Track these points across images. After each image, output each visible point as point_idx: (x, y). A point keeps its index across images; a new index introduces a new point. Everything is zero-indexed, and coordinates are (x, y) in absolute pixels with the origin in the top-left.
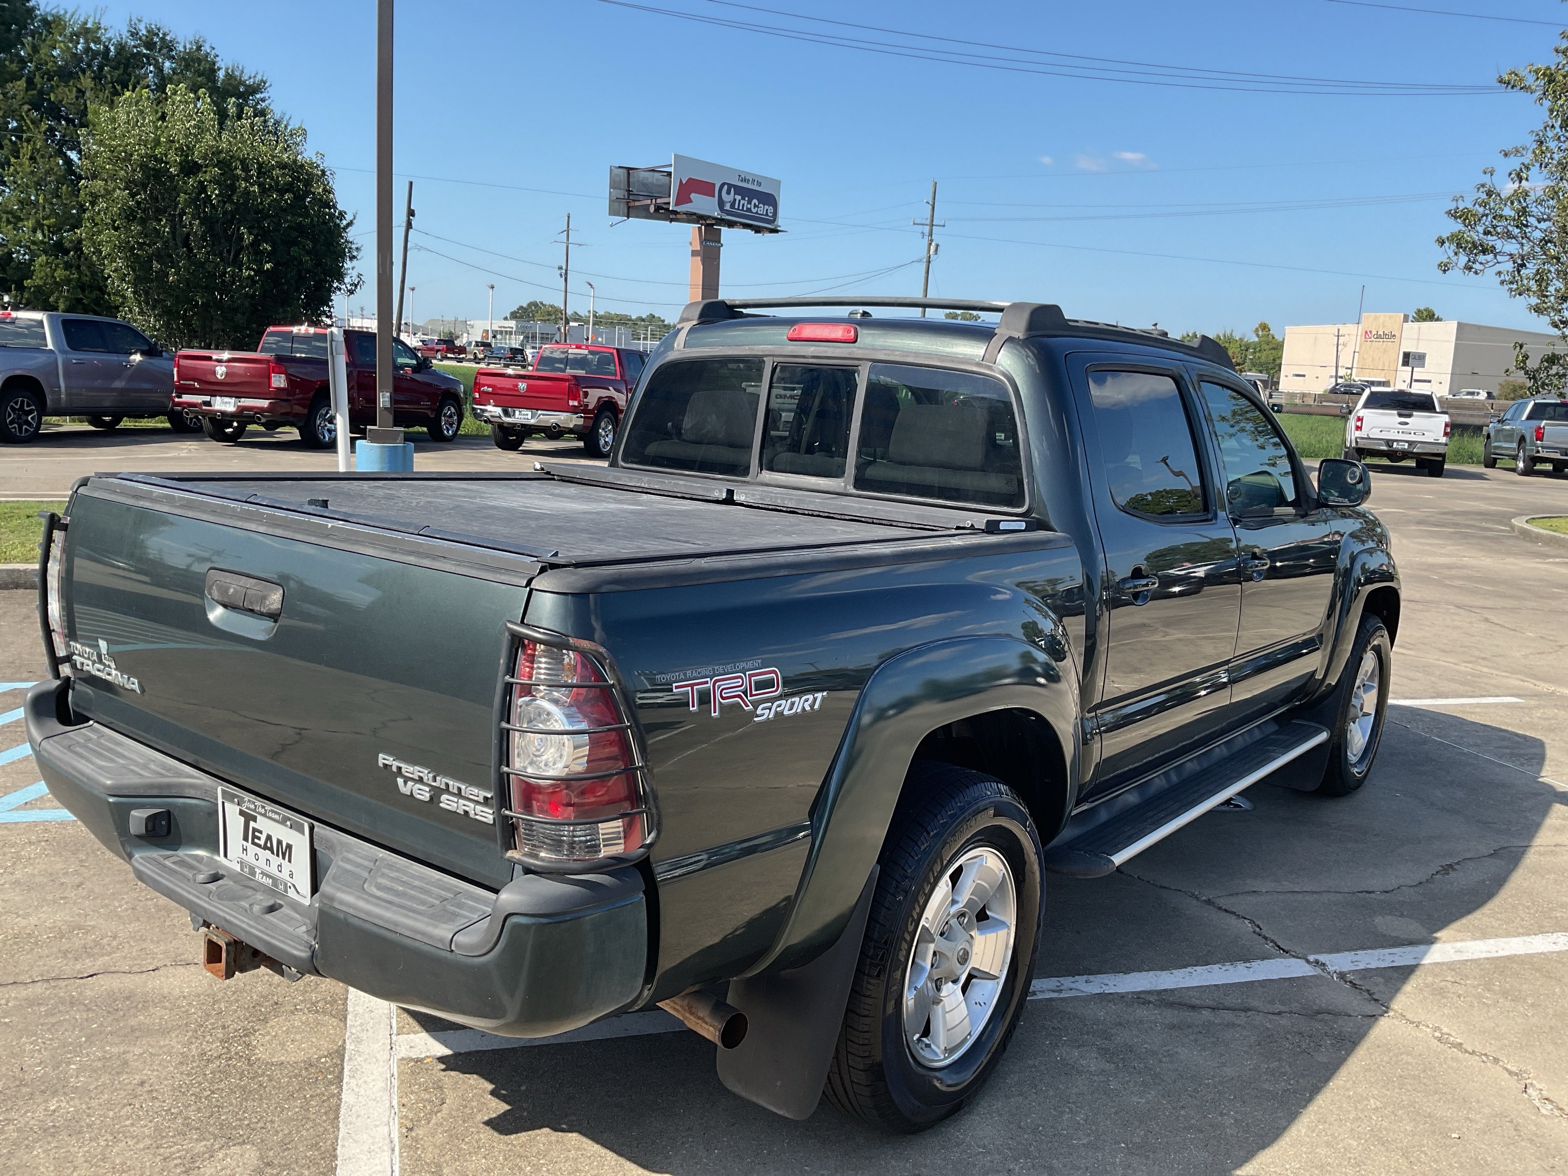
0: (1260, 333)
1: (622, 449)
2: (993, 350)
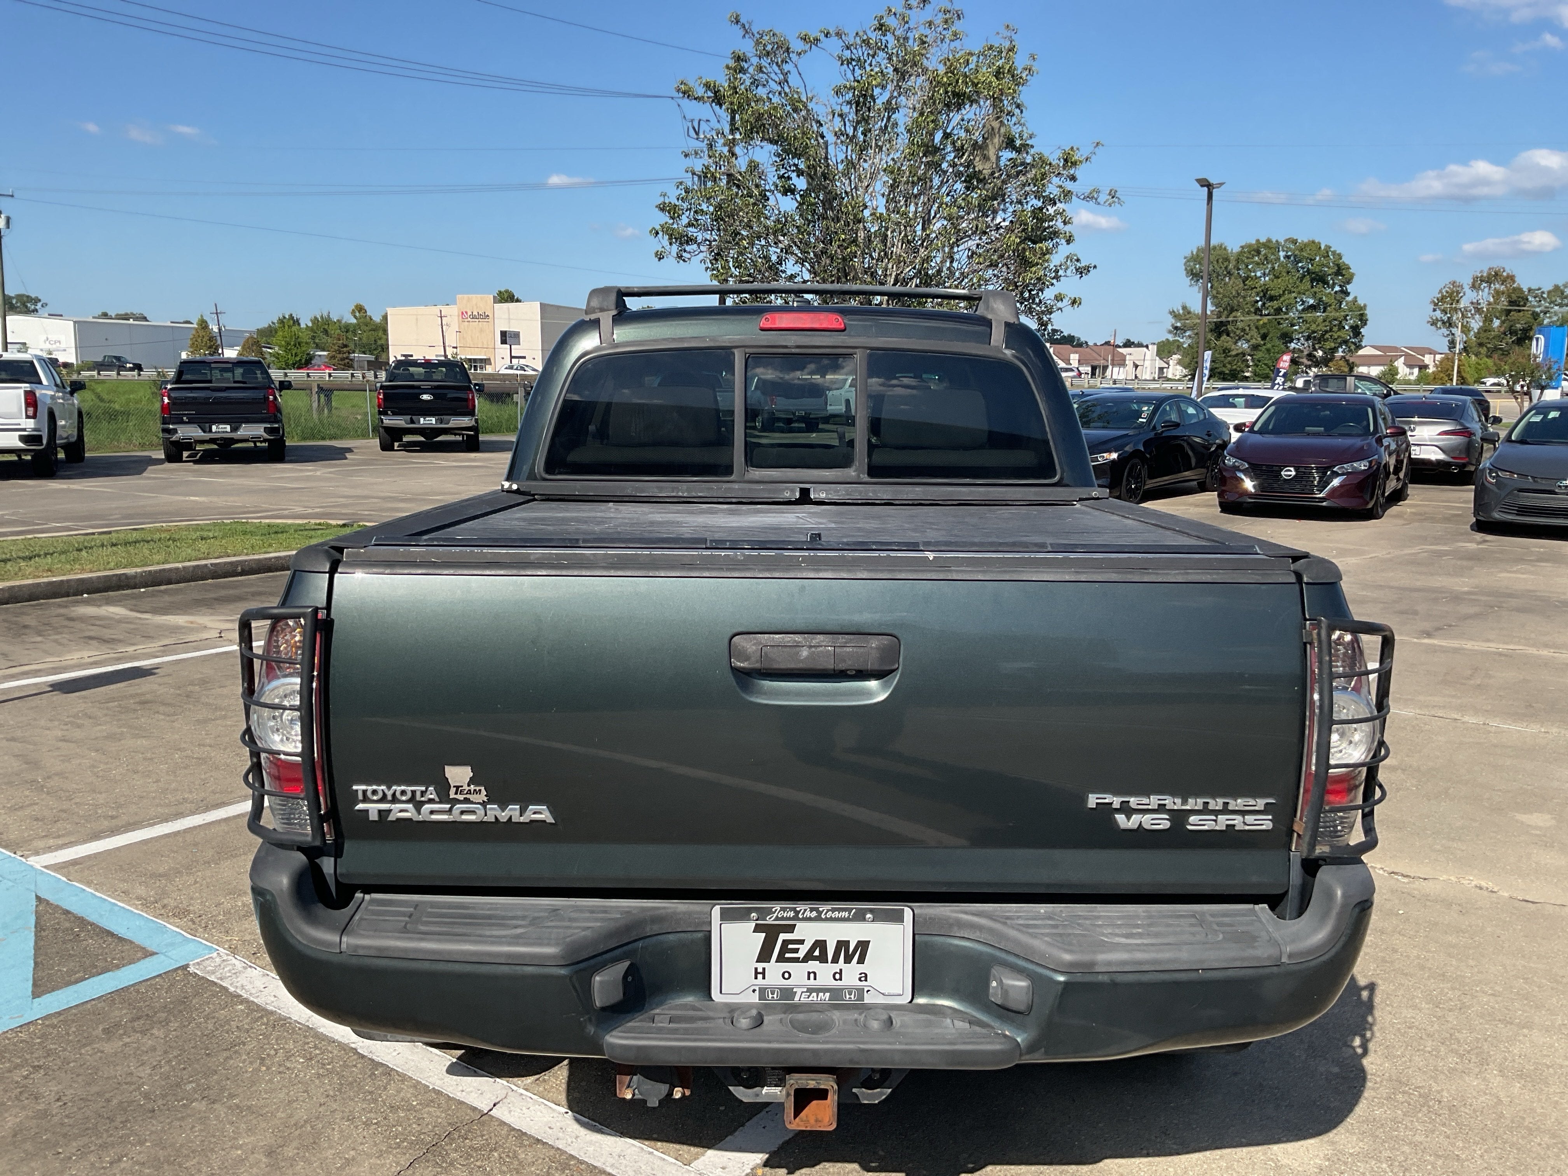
0: (357, 314)
1: (544, 459)
2: (998, 335)
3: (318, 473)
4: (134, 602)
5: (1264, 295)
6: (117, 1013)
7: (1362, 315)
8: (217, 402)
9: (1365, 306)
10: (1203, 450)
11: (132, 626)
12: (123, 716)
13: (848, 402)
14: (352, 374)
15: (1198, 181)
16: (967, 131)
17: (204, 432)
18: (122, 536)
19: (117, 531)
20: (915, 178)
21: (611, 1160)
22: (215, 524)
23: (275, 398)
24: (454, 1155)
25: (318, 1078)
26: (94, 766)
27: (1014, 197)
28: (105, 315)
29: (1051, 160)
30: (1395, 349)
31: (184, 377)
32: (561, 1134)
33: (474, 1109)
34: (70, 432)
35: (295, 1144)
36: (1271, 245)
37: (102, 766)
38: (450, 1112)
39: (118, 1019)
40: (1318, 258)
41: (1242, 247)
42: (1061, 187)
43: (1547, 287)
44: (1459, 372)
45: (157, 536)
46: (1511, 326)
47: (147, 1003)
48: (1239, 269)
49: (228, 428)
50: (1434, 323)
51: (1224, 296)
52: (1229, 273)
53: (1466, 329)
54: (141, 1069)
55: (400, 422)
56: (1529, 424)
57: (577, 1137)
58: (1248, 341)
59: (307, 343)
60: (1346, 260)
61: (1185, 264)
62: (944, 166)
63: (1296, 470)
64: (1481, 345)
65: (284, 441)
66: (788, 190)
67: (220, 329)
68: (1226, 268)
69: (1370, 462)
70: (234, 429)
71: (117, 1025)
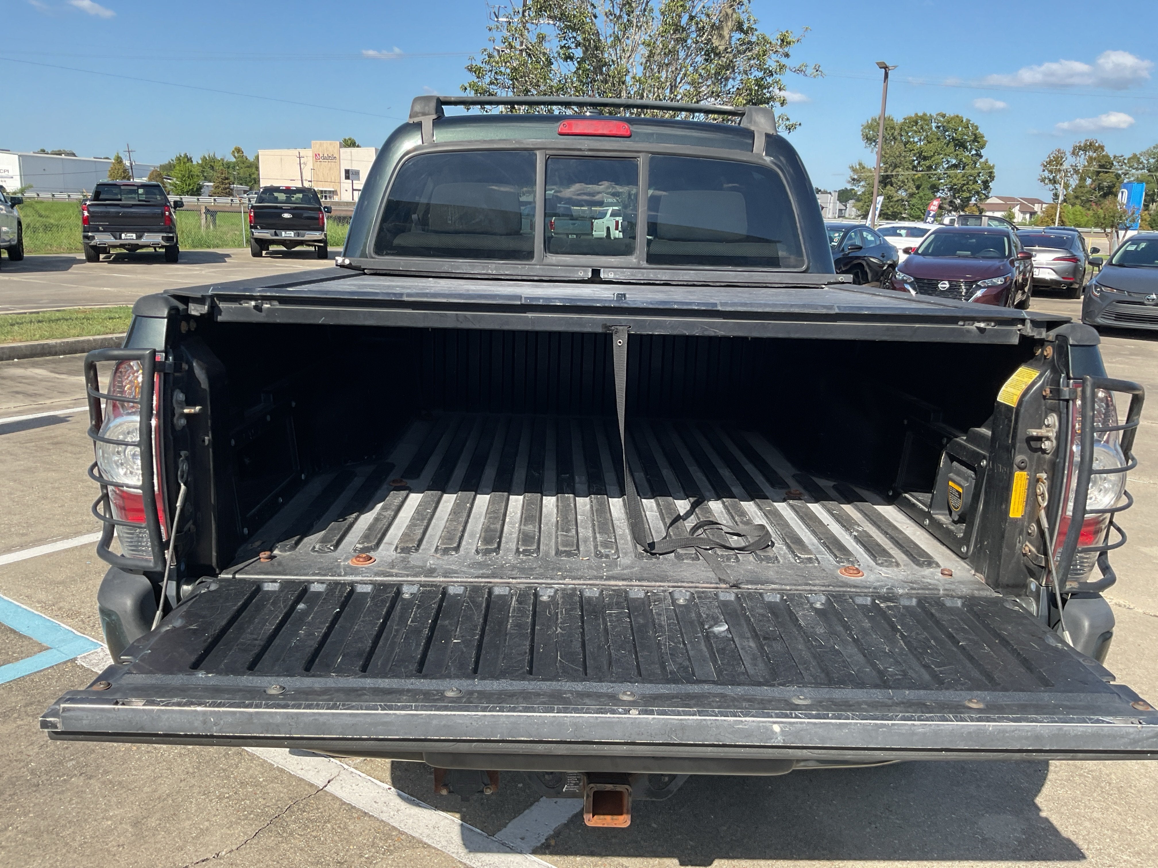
0: (236, 155)
1: (373, 242)
2: (759, 144)
3: (203, 272)
4: (54, 365)
5: (920, 156)
6: (13, 699)
7: (991, 173)
8: (126, 216)
9: (994, 166)
10: (878, 269)
11: (50, 384)
12: (38, 454)
13: (608, 229)
14: (232, 200)
15: (878, 64)
16: (708, 16)
17: (116, 238)
18: (47, 315)
19: (43, 312)
20: (667, 50)
21: (427, 831)
22: (120, 308)
23: (170, 214)
24: (293, 826)
25: (180, 756)
26: (11, 494)
27: (741, 69)
28: (43, 151)
29: (771, 40)
30: (1013, 199)
31: (101, 197)
32: (385, 809)
33: (312, 785)
34: (11, 237)
35: (158, 815)
36: (926, 118)
37: (19, 493)
38: (291, 788)
39: (14, 704)
40: (960, 129)
41: (905, 119)
42: (778, 62)
43: (1128, 155)
44: (1060, 217)
45: (74, 316)
46: (1100, 184)
47: (39, 691)
48: (902, 136)
49: (134, 236)
50: (1043, 180)
51: (890, 156)
52: (894, 138)
53: (1066, 186)
54: (30, 748)
55: (266, 234)
56: (1126, 252)
57: (398, 810)
58: (906, 190)
59: (197, 176)
60: (980, 131)
61: (862, 130)
62: (689, 41)
63: (950, 284)
64: (1077, 197)
65: (178, 248)
66: (569, 58)
67: (131, 164)
68: (893, 134)
69: (1005, 279)
70: (139, 237)
71: (13, 710)
